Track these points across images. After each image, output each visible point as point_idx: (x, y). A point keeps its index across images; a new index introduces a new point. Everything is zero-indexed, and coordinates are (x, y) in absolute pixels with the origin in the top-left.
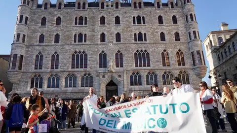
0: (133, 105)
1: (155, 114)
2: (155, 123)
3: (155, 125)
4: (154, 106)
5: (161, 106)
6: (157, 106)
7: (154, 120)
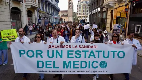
0: (78, 47)
1: (99, 57)
2: (98, 64)
3: (97, 67)
4: (99, 52)
5: (104, 52)
6: (101, 51)
7: (97, 62)
